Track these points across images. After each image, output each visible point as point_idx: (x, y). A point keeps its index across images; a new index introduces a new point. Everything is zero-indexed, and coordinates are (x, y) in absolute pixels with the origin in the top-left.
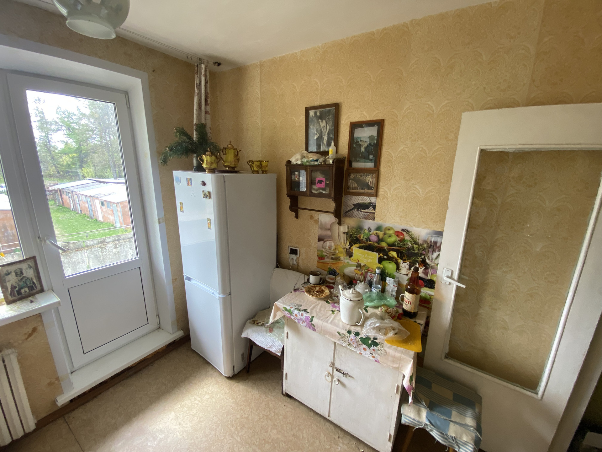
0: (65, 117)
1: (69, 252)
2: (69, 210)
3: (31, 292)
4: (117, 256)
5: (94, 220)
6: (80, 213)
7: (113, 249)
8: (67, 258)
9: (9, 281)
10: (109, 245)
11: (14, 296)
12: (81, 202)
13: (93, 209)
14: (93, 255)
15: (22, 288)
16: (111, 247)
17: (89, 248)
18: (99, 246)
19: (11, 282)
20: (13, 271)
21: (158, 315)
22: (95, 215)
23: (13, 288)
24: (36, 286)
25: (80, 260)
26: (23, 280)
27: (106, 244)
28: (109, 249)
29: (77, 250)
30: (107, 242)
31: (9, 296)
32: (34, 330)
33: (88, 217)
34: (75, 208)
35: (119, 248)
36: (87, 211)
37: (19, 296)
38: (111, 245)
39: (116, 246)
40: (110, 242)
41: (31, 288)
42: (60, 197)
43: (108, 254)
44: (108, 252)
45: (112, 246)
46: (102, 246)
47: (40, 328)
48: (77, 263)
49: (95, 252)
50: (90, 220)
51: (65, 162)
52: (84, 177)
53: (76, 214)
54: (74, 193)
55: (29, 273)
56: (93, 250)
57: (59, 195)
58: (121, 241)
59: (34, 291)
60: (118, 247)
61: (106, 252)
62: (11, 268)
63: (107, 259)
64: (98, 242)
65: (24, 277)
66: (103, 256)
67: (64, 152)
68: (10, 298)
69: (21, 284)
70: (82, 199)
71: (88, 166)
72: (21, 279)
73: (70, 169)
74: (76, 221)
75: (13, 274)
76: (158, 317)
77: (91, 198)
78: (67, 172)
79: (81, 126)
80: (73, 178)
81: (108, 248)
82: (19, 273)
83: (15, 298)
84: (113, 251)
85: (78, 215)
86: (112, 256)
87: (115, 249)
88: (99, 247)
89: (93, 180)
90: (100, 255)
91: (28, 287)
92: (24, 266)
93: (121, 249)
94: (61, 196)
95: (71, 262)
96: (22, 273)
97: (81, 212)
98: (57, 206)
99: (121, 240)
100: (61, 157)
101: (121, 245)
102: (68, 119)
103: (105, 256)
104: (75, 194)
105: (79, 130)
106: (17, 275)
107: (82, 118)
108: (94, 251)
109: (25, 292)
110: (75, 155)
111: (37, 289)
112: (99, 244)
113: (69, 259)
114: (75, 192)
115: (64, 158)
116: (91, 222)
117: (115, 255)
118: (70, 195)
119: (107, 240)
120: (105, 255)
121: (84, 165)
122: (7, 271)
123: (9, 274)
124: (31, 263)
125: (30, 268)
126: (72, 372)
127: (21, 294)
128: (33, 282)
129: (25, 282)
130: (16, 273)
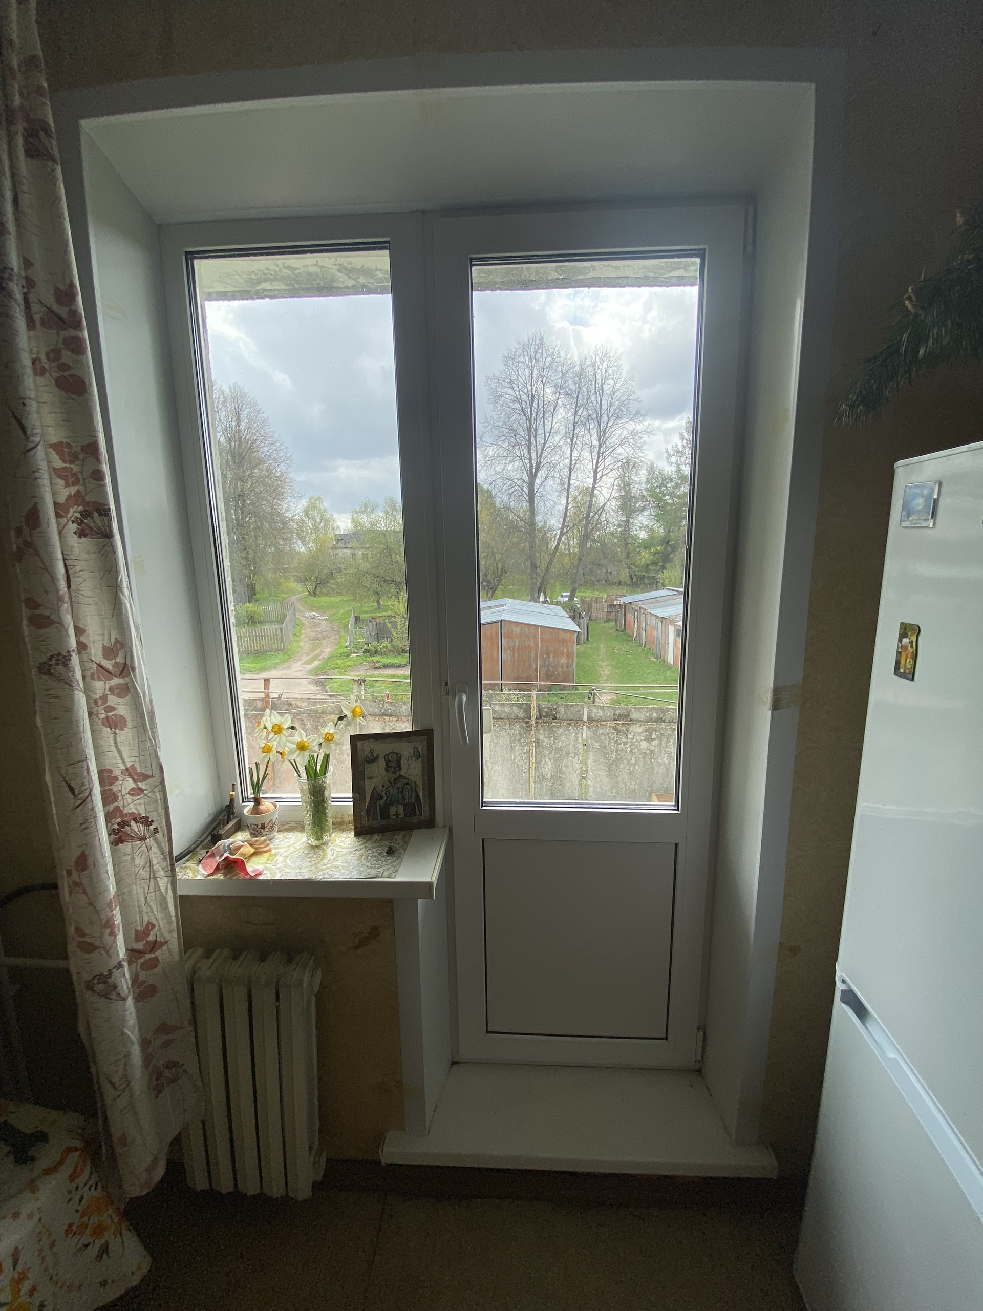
0: (657, 487)
1: (554, 724)
2: (631, 639)
3: (408, 820)
4: (648, 760)
5: (661, 660)
6: (643, 645)
7: (641, 740)
8: (549, 738)
9: (371, 778)
10: (637, 729)
11: (374, 819)
12: (648, 628)
13: (663, 642)
14: (597, 744)
15: (392, 803)
16: (639, 734)
17: (592, 724)
18: (613, 724)
19: (374, 781)
20: (381, 756)
21: (702, 1028)
22: (663, 653)
23: (376, 796)
24: (420, 808)
25: (571, 749)
26: (399, 784)
27: (628, 724)
28: (632, 739)
29: (569, 724)
30: (631, 720)
31: (364, 814)
32: (374, 933)
33: (653, 655)
34: (639, 634)
35: (656, 742)
36: (653, 643)
37: (383, 823)
38: (640, 730)
39: (651, 734)
40: (638, 721)
41: (411, 809)
42: (623, 616)
43: (629, 750)
44: (631, 746)
45: (642, 732)
46: (619, 727)
47: (386, 934)
48: (564, 753)
49: (603, 737)
50: (655, 660)
51: (643, 560)
52: (663, 586)
53: (639, 646)
54: (642, 611)
55: (413, 770)
56: (601, 732)
57: (623, 612)
58: (663, 726)
59: (414, 820)
60: (654, 739)
61: (625, 744)
62: (382, 748)
63: (625, 761)
64: (615, 715)
65: (401, 776)
66: (617, 751)
67: (646, 545)
68: (365, 821)
70: (650, 623)
71: (672, 567)
72: (396, 780)
73: (648, 572)
74: (634, 659)
75: (382, 763)
76: (701, 1034)
77: (664, 621)
78: (642, 578)
79: (676, 498)
80: (648, 586)
81: (633, 734)
83: (375, 824)
84: (640, 745)
85: (640, 649)
86: (636, 758)
87: (645, 742)
88: (614, 728)
89: (674, 590)
90: (612, 747)
91: (405, 806)
92: (406, 749)
93: (660, 745)
94: (625, 614)
95: (554, 746)
96: (398, 766)
97: (645, 645)
98: (618, 630)
99: (664, 722)
100: (639, 553)
101: (662, 735)
102: (661, 489)
103: (622, 754)
104: (644, 613)
105: (671, 505)
106: (388, 767)
107: (681, 483)
108: (603, 734)
109: (397, 814)
110: (659, 548)
111: (421, 814)
112: (615, 720)
113: (552, 739)
114: (644, 609)
115: (643, 554)
116: (655, 663)
117: (644, 758)
118: (636, 614)
119: (635, 715)
120: (622, 750)
121: (668, 565)
122: (371, 751)
123: (372, 760)
124: (420, 744)
125: (418, 757)
126: (454, 1063)
127: (388, 817)
128: (417, 795)
129: (401, 791)
130: (388, 762)
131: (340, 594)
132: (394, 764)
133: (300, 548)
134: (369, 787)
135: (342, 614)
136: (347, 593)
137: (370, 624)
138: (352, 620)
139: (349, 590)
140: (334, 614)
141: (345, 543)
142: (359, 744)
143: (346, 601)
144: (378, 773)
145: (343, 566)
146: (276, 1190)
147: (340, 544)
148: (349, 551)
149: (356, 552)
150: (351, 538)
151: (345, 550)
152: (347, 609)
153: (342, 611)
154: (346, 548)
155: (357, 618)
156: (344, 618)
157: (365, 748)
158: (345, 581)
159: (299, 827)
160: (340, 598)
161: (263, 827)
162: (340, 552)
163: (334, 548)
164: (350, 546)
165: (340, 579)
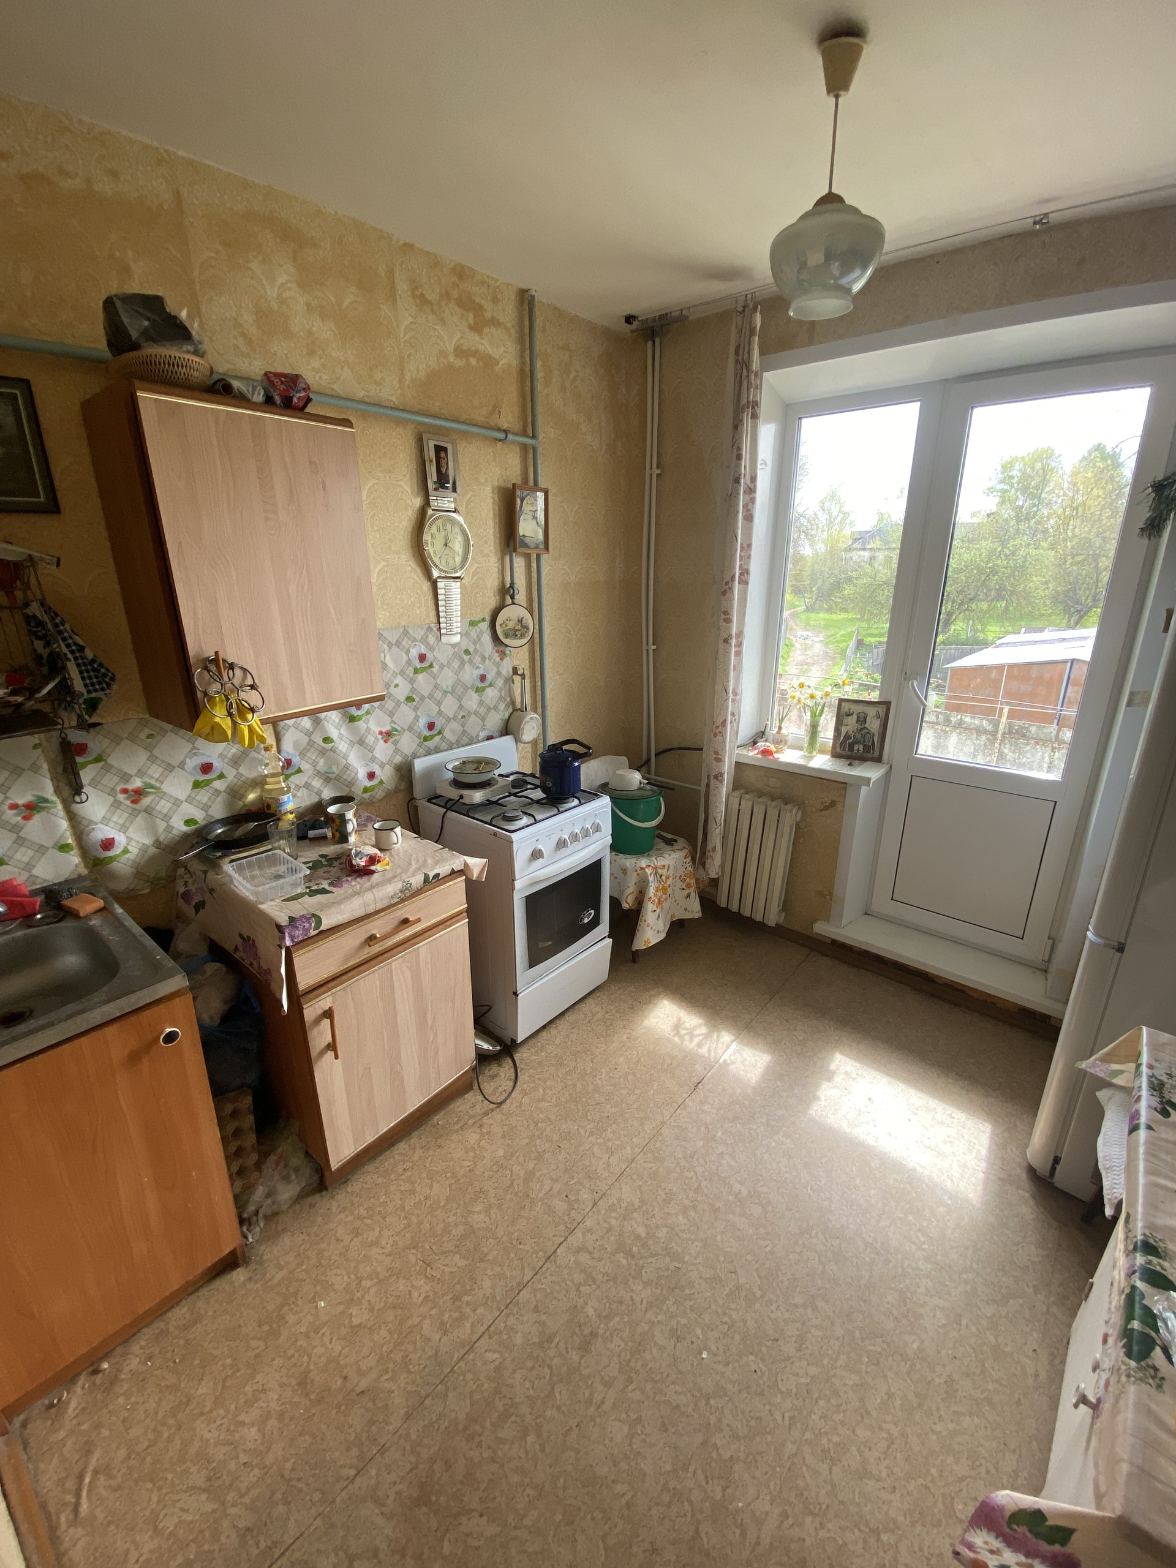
3: (865, 755)
11: (844, 750)
15: (857, 743)
19: (849, 727)
21: (1053, 939)
23: (847, 737)
24: (874, 749)
26: (863, 732)
31: (838, 745)
32: (833, 804)
37: (849, 753)
41: (868, 748)
47: (839, 806)
55: (873, 725)
59: (869, 755)
62: (857, 708)
65: (865, 728)
69: (859, 736)
72: (861, 729)
75: (855, 717)
76: (1051, 942)
82: (862, 719)
83: (844, 753)
91: (865, 746)
92: (871, 711)
96: (865, 721)
106: (858, 721)
109: (858, 750)
111: (874, 753)
122: (850, 709)
123: (849, 715)
124: (882, 710)
125: (879, 717)
126: (866, 914)
127: (853, 750)
128: (873, 741)
129: (863, 736)
130: (858, 717)
131: (845, 610)
132: (862, 720)
133: (807, 551)
134: (844, 730)
135: (841, 636)
136: (853, 609)
137: (875, 651)
138: (852, 643)
139: (857, 605)
140: (832, 635)
141: (864, 543)
142: (843, 704)
143: (850, 620)
144: (851, 724)
145: (854, 574)
146: (758, 918)
147: (858, 545)
148: (866, 554)
149: (877, 554)
150: (873, 535)
151: (861, 553)
152: (849, 630)
153: (842, 632)
154: (864, 549)
155: (860, 643)
156: (843, 641)
157: (846, 707)
158: (854, 594)
159: (801, 748)
160: (843, 616)
161: (781, 741)
162: (855, 556)
163: (849, 549)
164: (869, 547)
165: (848, 590)
